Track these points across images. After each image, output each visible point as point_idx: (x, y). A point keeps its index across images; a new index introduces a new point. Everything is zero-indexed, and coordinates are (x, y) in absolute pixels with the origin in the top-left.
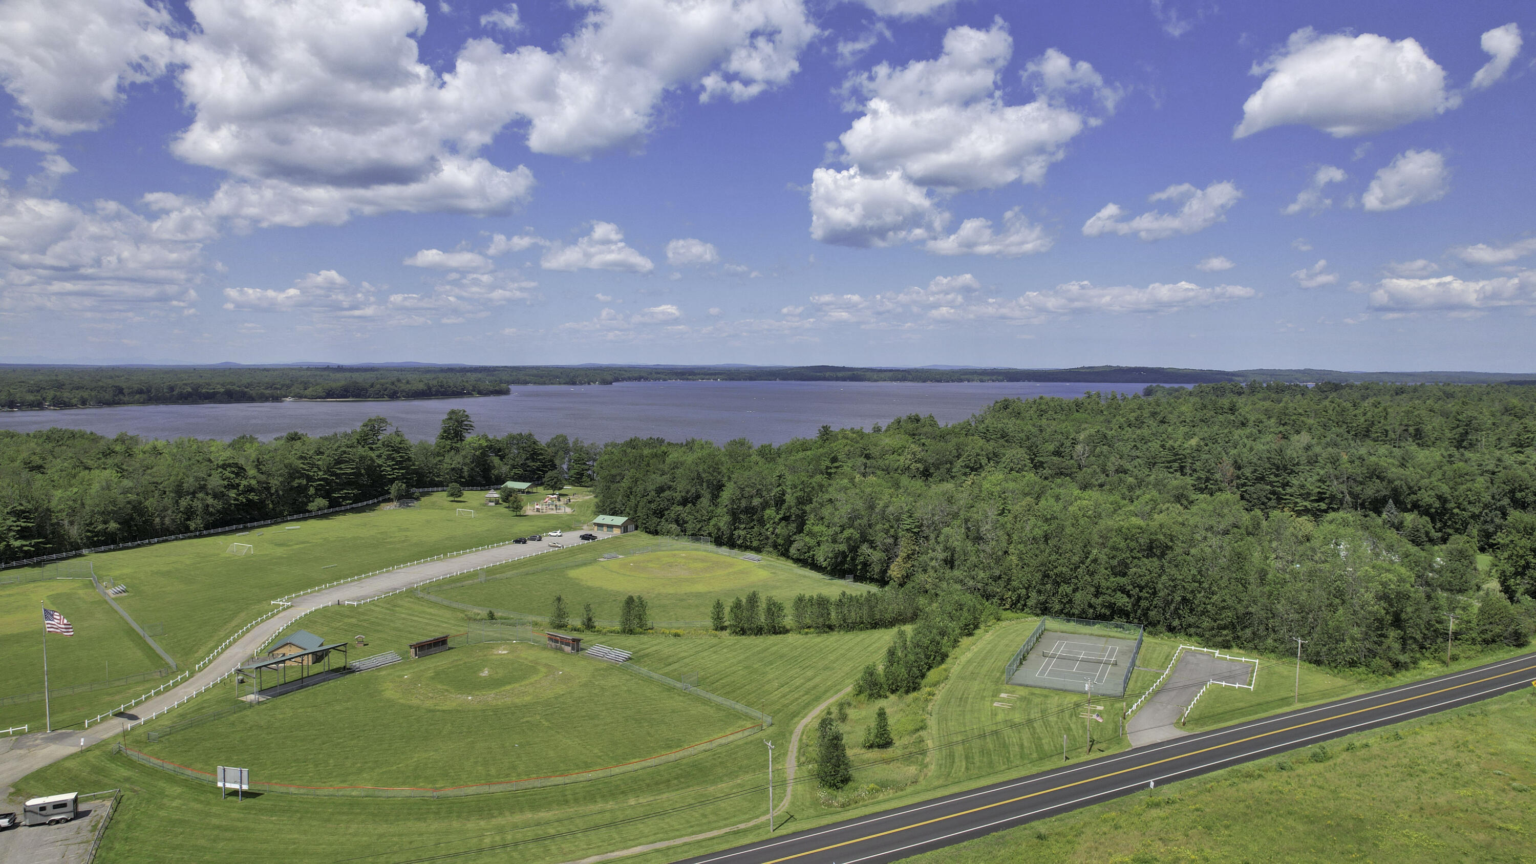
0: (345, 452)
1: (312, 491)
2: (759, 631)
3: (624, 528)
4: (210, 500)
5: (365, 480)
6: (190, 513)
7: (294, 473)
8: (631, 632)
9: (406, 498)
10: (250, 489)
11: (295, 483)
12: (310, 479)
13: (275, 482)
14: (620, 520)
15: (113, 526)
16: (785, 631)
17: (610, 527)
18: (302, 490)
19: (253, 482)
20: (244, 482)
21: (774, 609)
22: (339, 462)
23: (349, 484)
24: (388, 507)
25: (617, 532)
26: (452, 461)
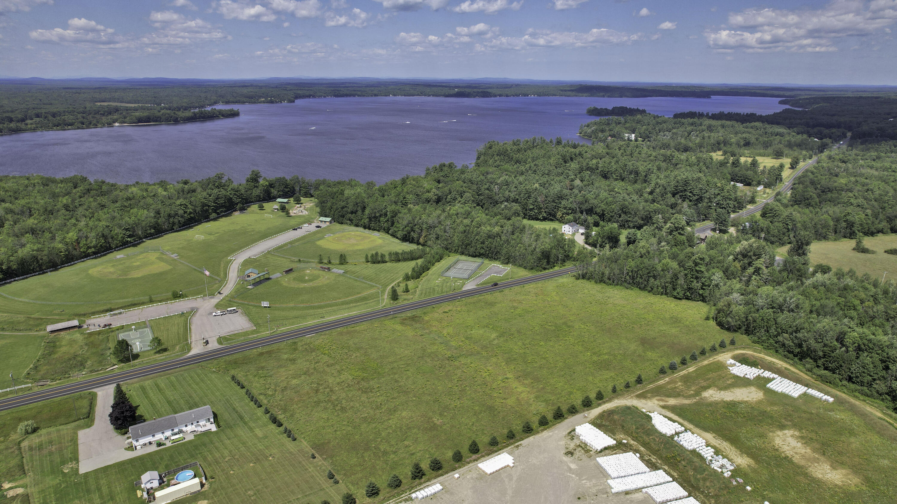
0: (219, 195)
1: (210, 211)
2: (379, 262)
3: (330, 222)
4: (180, 219)
5: (227, 204)
6: (174, 224)
7: (204, 205)
8: (342, 264)
9: (242, 209)
10: (190, 213)
11: (205, 208)
12: (209, 206)
13: (198, 209)
14: (328, 219)
15: (153, 231)
16: (387, 262)
17: (325, 222)
18: (207, 211)
19: (191, 210)
20: (189, 211)
21: (383, 256)
22: (217, 199)
23: (222, 206)
24: (237, 214)
25: (328, 223)
26: (256, 192)
